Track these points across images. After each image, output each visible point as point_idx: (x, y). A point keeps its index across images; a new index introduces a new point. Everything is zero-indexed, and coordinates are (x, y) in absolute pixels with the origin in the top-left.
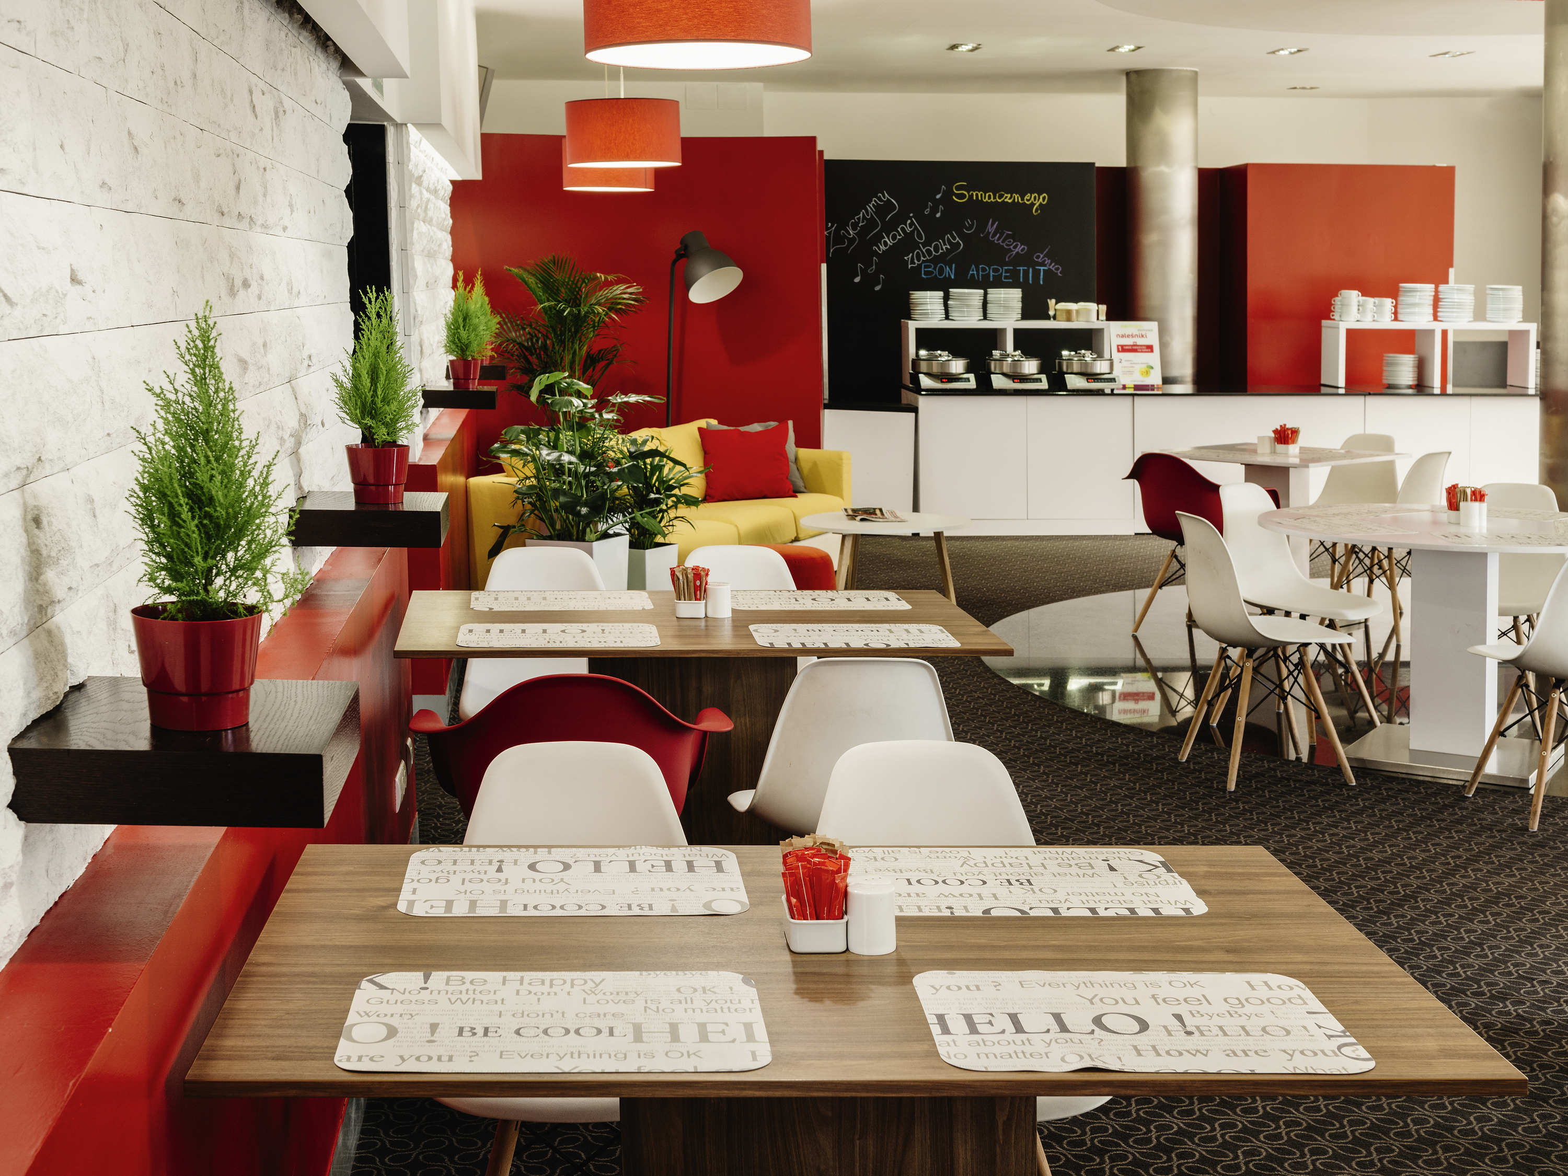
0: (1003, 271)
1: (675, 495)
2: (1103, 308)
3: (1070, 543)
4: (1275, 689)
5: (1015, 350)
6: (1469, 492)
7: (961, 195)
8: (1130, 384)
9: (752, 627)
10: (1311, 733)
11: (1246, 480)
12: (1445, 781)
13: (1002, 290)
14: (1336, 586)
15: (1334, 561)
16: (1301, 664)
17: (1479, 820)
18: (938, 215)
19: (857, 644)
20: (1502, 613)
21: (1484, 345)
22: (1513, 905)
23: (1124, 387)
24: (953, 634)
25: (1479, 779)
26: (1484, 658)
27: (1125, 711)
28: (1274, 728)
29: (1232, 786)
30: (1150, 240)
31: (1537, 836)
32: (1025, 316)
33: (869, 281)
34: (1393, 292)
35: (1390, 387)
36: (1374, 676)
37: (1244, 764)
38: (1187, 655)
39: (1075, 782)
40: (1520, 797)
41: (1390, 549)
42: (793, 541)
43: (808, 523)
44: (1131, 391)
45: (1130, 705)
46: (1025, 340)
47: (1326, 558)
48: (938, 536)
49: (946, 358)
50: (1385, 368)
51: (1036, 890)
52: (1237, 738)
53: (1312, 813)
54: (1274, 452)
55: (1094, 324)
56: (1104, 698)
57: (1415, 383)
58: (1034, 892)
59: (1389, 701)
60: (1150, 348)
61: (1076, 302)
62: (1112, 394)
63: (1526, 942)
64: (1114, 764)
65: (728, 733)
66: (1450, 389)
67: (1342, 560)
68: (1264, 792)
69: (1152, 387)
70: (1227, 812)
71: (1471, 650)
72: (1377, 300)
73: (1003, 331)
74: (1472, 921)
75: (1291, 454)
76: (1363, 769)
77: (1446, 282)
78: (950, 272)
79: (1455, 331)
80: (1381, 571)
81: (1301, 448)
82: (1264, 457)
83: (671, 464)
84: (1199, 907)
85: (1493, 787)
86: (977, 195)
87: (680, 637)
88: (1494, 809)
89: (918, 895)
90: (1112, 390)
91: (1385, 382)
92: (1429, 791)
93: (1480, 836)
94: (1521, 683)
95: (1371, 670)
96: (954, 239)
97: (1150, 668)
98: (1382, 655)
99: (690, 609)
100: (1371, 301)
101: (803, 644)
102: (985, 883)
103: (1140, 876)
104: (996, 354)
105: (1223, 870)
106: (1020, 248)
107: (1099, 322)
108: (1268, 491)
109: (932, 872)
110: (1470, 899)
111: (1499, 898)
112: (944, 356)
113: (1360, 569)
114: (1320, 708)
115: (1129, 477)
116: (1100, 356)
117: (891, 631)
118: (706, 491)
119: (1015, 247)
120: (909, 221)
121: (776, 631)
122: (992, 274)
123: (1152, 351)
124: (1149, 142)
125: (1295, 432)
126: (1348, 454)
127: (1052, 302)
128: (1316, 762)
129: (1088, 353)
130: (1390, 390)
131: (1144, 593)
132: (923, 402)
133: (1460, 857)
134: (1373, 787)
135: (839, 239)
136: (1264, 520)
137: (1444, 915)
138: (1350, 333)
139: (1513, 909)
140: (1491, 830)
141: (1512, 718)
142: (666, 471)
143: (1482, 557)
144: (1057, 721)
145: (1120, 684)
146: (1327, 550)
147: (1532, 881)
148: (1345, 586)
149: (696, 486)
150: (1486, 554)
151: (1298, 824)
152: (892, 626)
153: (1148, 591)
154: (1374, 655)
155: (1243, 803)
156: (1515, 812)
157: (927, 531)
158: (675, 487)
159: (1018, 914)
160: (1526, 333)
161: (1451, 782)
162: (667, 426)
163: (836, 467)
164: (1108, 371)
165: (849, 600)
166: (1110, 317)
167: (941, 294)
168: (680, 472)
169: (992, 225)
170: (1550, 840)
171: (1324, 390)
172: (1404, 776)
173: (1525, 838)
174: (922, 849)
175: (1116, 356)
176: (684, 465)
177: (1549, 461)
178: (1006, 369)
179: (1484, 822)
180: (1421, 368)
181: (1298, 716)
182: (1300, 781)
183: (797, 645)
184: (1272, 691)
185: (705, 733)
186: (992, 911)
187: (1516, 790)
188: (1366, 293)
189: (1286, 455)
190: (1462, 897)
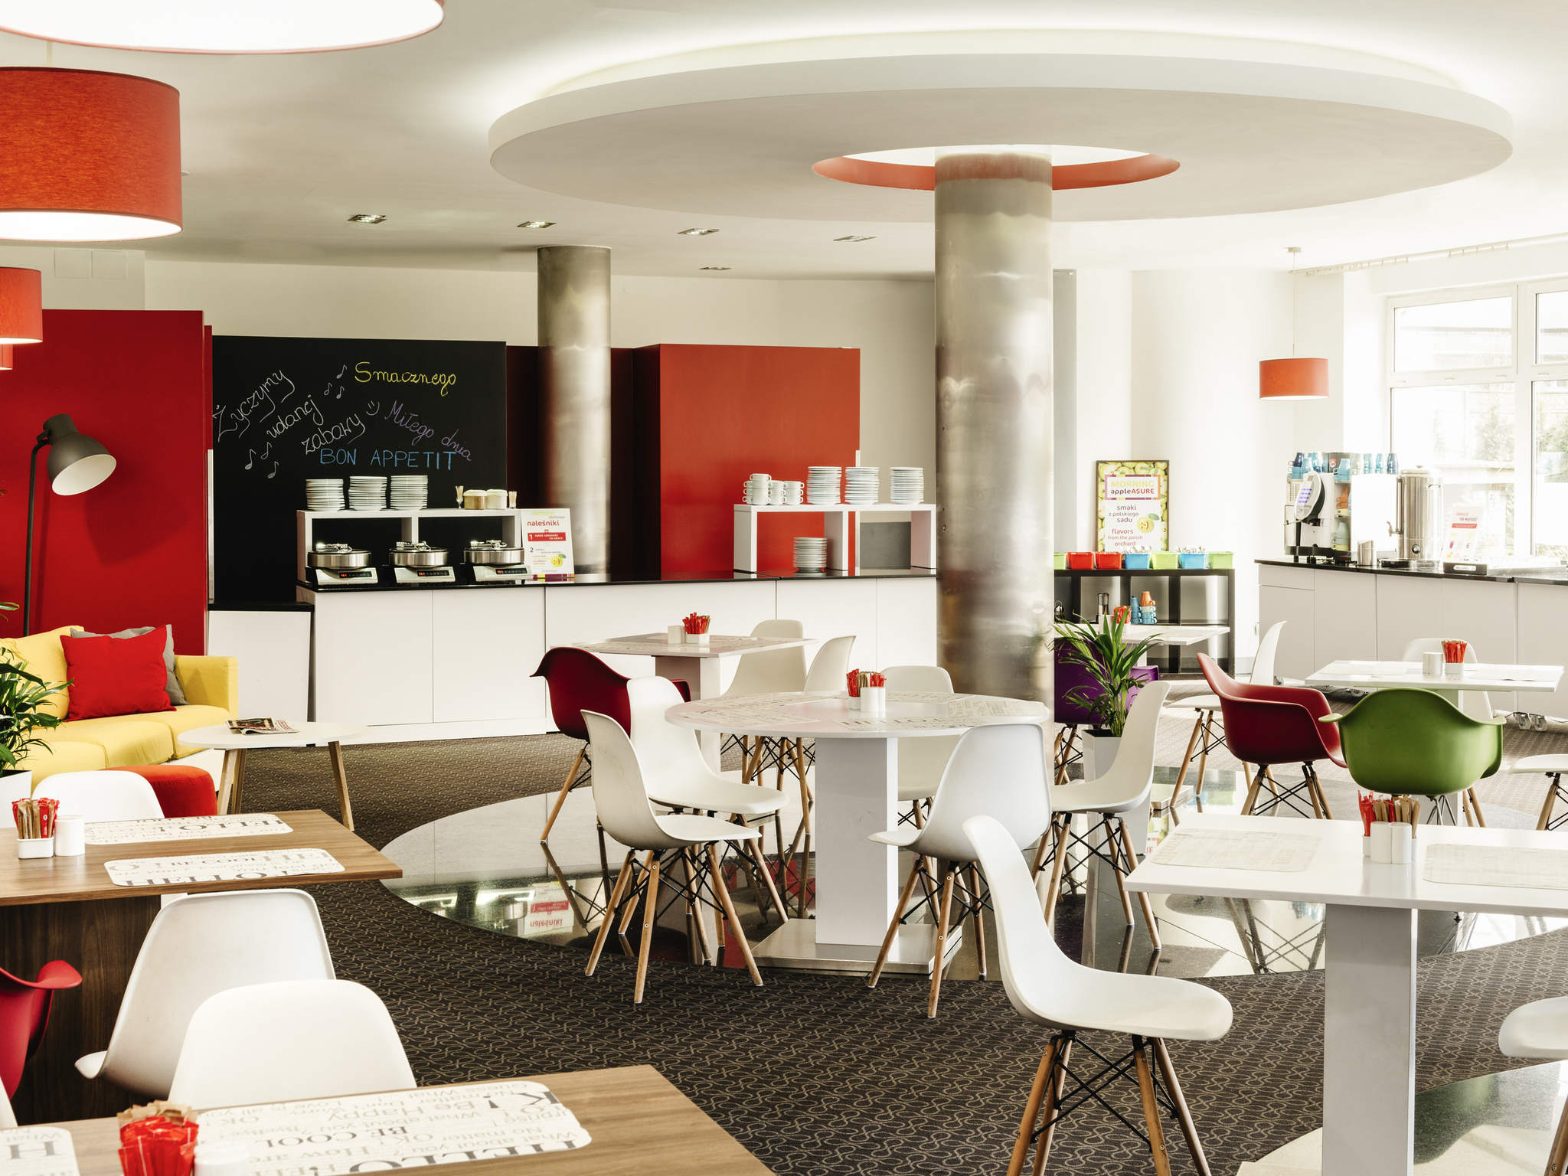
0: (409, 457)
1: (28, 715)
2: (513, 495)
3: (478, 747)
4: (682, 892)
5: (420, 541)
6: (868, 676)
7: (364, 374)
8: (541, 574)
9: (107, 865)
10: (720, 934)
11: (657, 674)
12: (850, 974)
13: (408, 477)
14: (747, 779)
15: (746, 752)
16: (708, 864)
17: (881, 1011)
18: (339, 397)
19: (228, 876)
20: (902, 797)
21: (891, 526)
22: (912, 1096)
23: (535, 578)
24: (336, 858)
25: (882, 969)
26: (884, 845)
27: (537, 924)
28: (685, 931)
29: (639, 998)
30: (562, 422)
31: (936, 1022)
32: (431, 504)
33: (261, 468)
34: (802, 476)
35: (801, 570)
36: (785, 870)
37: (653, 973)
38: (599, 861)
39: (476, 1009)
40: (920, 984)
41: (798, 740)
42: (169, 760)
43: (185, 739)
44: (543, 582)
45: (543, 916)
46: (432, 530)
47: (738, 749)
48: (333, 746)
49: (345, 551)
50: (795, 552)
51: (411, 1138)
52: (644, 946)
53: (719, 1020)
54: (684, 642)
55: (504, 512)
56: (514, 912)
57: (825, 566)
58: (408, 1140)
59: (799, 894)
60: (562, 536)
61: (486, 489)
62: (523, 585)
63: (923, 1134)
64: (518, 985)
65: (78, 989)
66: (858, 572)
67: (753, 752)
68: (671, 1001)
69: (564, 577)
70: (634, 1026)
71: (872, 837)
72: (787, 483)
73: (408, 520)
74: (872, 1117)
75: (701, 643)
76: (772, 968)
77: (853, 464)
78: (351, 458)
79: (862, 513)
80: (791, 760)
81: (711, 636)
82: (675, 649)
83: (24, 680)
84: (582, 1138)
85: (894, 976)
86: (381, 375)
87: (22, 881)
88: (896, 999)
89: (279, 1158)
90: (523, 581)
91: (795, 565)
92: (835, 986)
93: (882, 1028)
94: (920, 868)
95: (782, 863)
96: (356, 422)
97: (561, 877)
98: (793, 847)
99: (36, 847)
100: (781, 484)
101: (166, 880)
102: (354, 1135)
103: (523, 1110)
104: (400, 545)
105: (609, 1095)
106: (427, 432)
107: (510, 509)
108: (675, 683)
109: (296, 1129)
110: (872, 1095)
111: (898, 1091)
112: (344, 548)
113: (770, 760)
114: (728, 909)
115: (537, 674)
116: (510, 545)
117: (267, 859)
118: (69, 708)
119: (421, 431)
120: (306, 404)
121: (136, 867)
122: (396, 459)
123: (564, 539)
124: (561, 322)
125: (705, 620)
126: (761, 643)
127: (460, 489)
128: (726, 965)
129: (497, 543)
130: (800, 574)
131: (554, 796)
132: (320, 600)
133: (862, 1052)
134: (780, 987)
135: (228, 422)
136: (671, 715)
137: (846, 1115)
138: (760, 515)
139: (912, 1100)
140: (892, 1021)
141: (912, 902)
142: (18, 688)
143: (882, 742)
144: (459, 943)
145: (533, 894)
146: (738, 741)
147: (930, 1070)
148: (756, 778)
149: (56, 703)
150: (886, 739)
151: (705, 1032)
152: (270, 853)
153: (558, 794)
154: (785, 847)
155: (650, 1015)
156: (915, 999)
157: (322, 742)
158: (29, 706)
159: (389, 1167)
160: (928, 513)
161: (855, 974)
162: (24, 635)
163: (220, 674)
164: (518, 561)
165: (223, 826)
166: (521, 504)
167: (340, 482)
168: (36, 688)
169: (397, 407)
170: (947, 1025)
171: (737, 575)
172: (810, 972)
173: (925, 1026)
174: (287, 1105)
175: (527, 545)
176: (39, 681)
177: (946, 642)
178: (410, 562)
179: (886, 1013)
180: (830, 550)
181: (707, 919)
182: (708, 986)
183: (159, 881)
184: (680, 894)
185: (48, 992)
186: (360, 1168)
187: (917, 977)
188: (776, 476)
189: (696, 644)
190: (863, 1094)
